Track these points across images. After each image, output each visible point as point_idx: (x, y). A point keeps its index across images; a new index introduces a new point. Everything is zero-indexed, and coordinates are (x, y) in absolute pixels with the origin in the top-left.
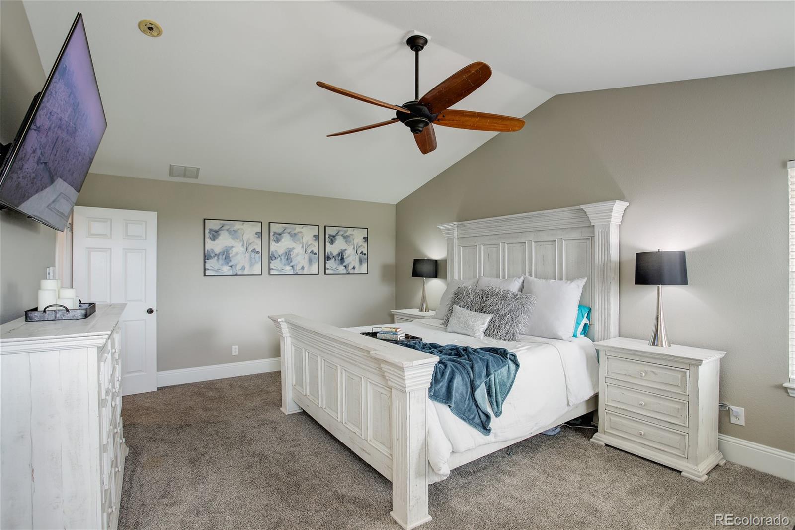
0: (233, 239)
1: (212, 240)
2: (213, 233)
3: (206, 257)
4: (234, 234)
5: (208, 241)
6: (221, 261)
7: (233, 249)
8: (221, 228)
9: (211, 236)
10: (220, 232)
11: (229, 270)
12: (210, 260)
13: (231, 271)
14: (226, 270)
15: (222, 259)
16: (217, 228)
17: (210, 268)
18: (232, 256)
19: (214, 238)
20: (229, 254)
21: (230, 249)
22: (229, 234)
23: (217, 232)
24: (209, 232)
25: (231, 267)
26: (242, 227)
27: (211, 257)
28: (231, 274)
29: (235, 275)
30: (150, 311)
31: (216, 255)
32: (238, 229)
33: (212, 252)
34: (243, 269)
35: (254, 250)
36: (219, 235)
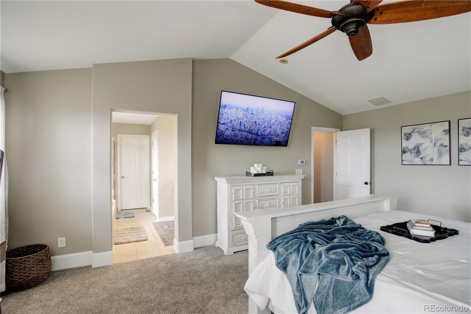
0: (423, 137)
1: (406, 140)
2: (408, 135)
3: (404, 152)
4: (423, 134)
5: (404, 141)
6: (413, 155)
7: (423, 145)
8: (413, 131)
9: (405, 137)
10: (412, 134)
11: (419, 161)
12: (405, 154)
13: (421, 161)
14: (417, 161)
15: (414, 153)
16: (409, 132)
17: (405, 159)
18: (422, 151)
19: (408, 139)
20: (419, 149)
21: (421, 146)
22: (419, 134)
23: (410, 134)
24: (404, 135)
25: (421, 158)
26: (430, 128)
27: (406, 152)
28: (422, 164)
29: (424, 165)
30: (366, 183)
31: (409, 150)
32: (427, 130)
33: (407, 148)
34: (432, 160)
35: (442, 145)
36: (411, 136)
